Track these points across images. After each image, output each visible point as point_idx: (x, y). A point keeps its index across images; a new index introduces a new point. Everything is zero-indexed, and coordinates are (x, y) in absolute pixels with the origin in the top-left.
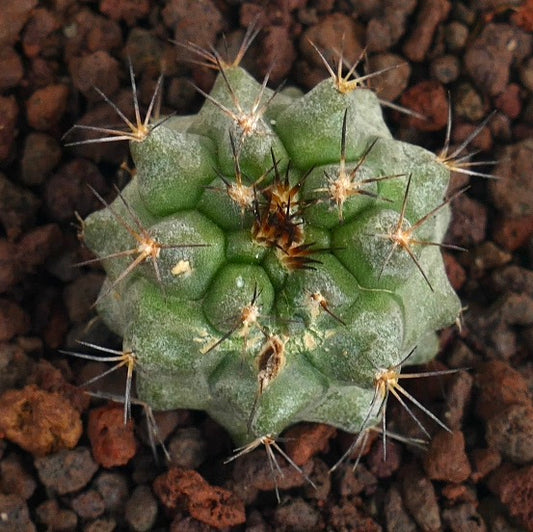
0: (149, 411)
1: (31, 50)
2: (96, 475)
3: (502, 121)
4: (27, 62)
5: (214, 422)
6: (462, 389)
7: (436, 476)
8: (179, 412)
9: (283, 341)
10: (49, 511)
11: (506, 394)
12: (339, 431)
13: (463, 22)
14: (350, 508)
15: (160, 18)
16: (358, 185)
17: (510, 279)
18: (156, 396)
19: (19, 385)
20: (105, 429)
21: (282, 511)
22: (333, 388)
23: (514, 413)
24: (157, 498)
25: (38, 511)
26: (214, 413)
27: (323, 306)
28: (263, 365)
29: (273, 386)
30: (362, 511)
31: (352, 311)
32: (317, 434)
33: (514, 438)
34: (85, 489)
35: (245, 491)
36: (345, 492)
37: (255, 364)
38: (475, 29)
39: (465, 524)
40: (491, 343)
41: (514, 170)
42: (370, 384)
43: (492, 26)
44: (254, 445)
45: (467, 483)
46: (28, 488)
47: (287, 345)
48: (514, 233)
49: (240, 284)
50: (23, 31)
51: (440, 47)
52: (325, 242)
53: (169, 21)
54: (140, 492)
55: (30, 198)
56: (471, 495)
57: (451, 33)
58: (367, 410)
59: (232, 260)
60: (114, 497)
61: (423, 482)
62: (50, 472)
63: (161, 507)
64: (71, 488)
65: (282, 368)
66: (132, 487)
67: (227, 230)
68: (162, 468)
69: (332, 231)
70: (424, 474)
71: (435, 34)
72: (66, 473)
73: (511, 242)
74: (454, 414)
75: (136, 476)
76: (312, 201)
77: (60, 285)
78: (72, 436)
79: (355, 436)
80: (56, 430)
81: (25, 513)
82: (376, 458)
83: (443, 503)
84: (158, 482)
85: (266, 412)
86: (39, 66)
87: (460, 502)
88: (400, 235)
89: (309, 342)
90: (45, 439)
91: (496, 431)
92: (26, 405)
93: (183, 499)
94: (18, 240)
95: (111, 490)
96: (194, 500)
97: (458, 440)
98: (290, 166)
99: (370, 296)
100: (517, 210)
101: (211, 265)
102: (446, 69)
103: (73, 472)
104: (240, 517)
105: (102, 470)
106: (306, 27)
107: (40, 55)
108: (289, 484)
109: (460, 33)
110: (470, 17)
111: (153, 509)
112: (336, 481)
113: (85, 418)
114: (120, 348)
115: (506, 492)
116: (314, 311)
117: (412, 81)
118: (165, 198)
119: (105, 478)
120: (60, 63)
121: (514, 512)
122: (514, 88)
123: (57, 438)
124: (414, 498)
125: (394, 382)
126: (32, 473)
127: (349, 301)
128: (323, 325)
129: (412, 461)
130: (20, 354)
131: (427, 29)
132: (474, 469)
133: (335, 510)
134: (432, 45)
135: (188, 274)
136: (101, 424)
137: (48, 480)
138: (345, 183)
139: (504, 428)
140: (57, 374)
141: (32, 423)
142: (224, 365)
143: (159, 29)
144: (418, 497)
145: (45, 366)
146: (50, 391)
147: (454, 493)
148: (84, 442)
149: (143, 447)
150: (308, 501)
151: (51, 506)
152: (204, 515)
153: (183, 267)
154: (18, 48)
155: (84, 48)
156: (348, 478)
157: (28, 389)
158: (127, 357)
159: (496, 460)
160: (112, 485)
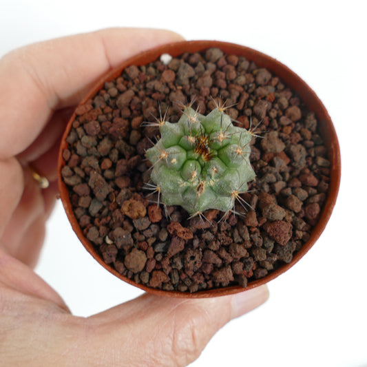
0: (165, 206)
1: (133, 108)
2: (150, 225)
3: (264, 127)
4: (131, 111)
5: (184, 210)
6: (255, 199)
7: (248, 225)
8: (174, 206)
9: (204, 183)
10: (137, 235)
11: (268, 201)
12: (220, 212)
13: (252, 99)
14: (223, 234)
15: (169, 99)
16: (226, 136)
17: (268, 170)
18: (167, 201)
19: (128, 199)
20: (153, 211)
21: (203, 235)
22: (219, 197)
23: (270, 206)
24: (168, 232)
25: (134, 235)
26: (184, 207)
27: (216, 172)
28: (198, 190)
29: (201, 196)
30: (227, 235)
31: (225, 173)
32: (214, 212)
33: (271, 213)
34: (147, 229)
35: (193, 229)
36: (222, 230)
37: (196, 190)
38: (256, 101)
39: (257, 238)
40: (262, 188)
41: (268, 139)
42: (230, 195)
43: (260, 101)
44: (196, 214)
45: (257, 227)
46: (131, 229)
47: (205, 184)
48: (268, 157)
49: (191, 165)
50: (130, 103)
51: (246, 107)
52: (216, 153)
53: (171, 100)
54: (163, 230)
55: (132, 148)
56: (258, 231)
57: (249, 103)
58: (229, 204)
59: (189, 159)
60: (156, 231)
61: (244, 227)
62: (137, 224)
63: (169, 234)
64: (143, 228)
65: (204, 191)
66: (161, 228)
67: (187, 150)
68: (169, 223)
69: (218, 150)
70: (244, 224)
71: (245, 103)
72: (141, 224)
73: (267, 160)
74: (253, 207)
75: (162, 225)
76: (212, 141)
77: (141, 173)
78: (143, 213)
79: (224, 213)
80: (139, 211)
81: (130, 236)
82: (231, 220)
83: (250, 233)
84: (168, 226)
85: (199, 204)
86: (135, 112)
87: (255, 232)
88: (238, 151)
89: (212, 183)
90: (136, 214)
91: (265, 211)
92: (130, 205)
93: (175, 231)
94: (129, 159)
95: (154, 229)
96: (178, 231)
97: (254, 214)
98: (205, 132)
99: (229, 170)
100: (269, 150)
101: (183, 160)
102: (248, 112)
103: (144, 224)
104: (192, 237)
105: (152, 223)
106: (209, 101)
107: (135, 109)
108: (206, 227)
109: (252, 103)
110: (254, 98)
111: (167, 235)
112: (219, 226)
113: (147, 209)
114: (156, 185)
115: (268, 229)
116: (213, 174)
117: (239, 116)
118: (169, 142)
119: (153, 226)
120: (141, 112)
121: (271, 235)
122: (267, 118)
123: (139, 214)
124: (242, 231)
125: (237, 194)
126: (132, 224)
127: (223, 170)
128: (216, 178)
129: (241, 221)
130: (129, 191)
131: (243, 101)
132: (259, 222)
133: (219, 235)
134: (244, 106)
135: (176, 163)
136: (152, 210)
137: (136, 226)
138: (222, 136)
139: (268, 211)
140: (139, 196)
141: (132, 210)
142: (187, 190)
143: (168, 102)
144: (243, 231)
145: (136, 194)
146: (137, 200)
147: (253, 230)
148: (147, 215)
149: (164, 217)
150: (211, 232)
151: (137, 234)
152: (181, 236)
153: (174, 161)
154: (129, 108)
155: (147, 107)
156: (223, 225)
157: (131, 200)
158: (158, 188)
159: (265, 220)
160: (155, 228)
